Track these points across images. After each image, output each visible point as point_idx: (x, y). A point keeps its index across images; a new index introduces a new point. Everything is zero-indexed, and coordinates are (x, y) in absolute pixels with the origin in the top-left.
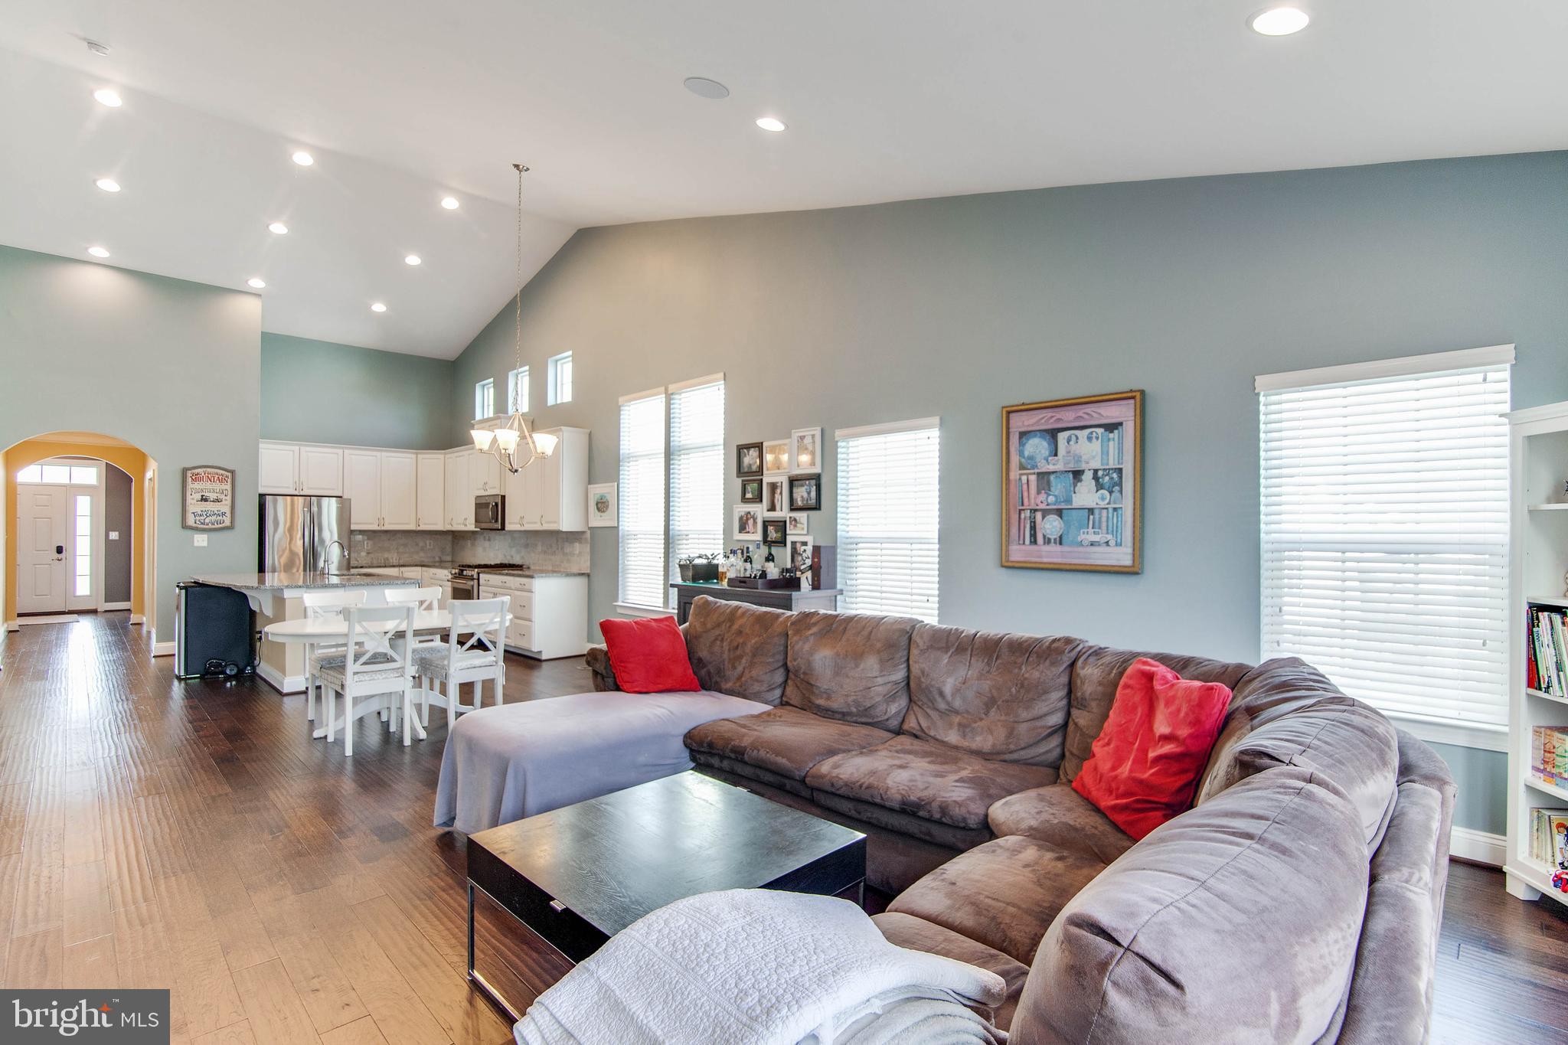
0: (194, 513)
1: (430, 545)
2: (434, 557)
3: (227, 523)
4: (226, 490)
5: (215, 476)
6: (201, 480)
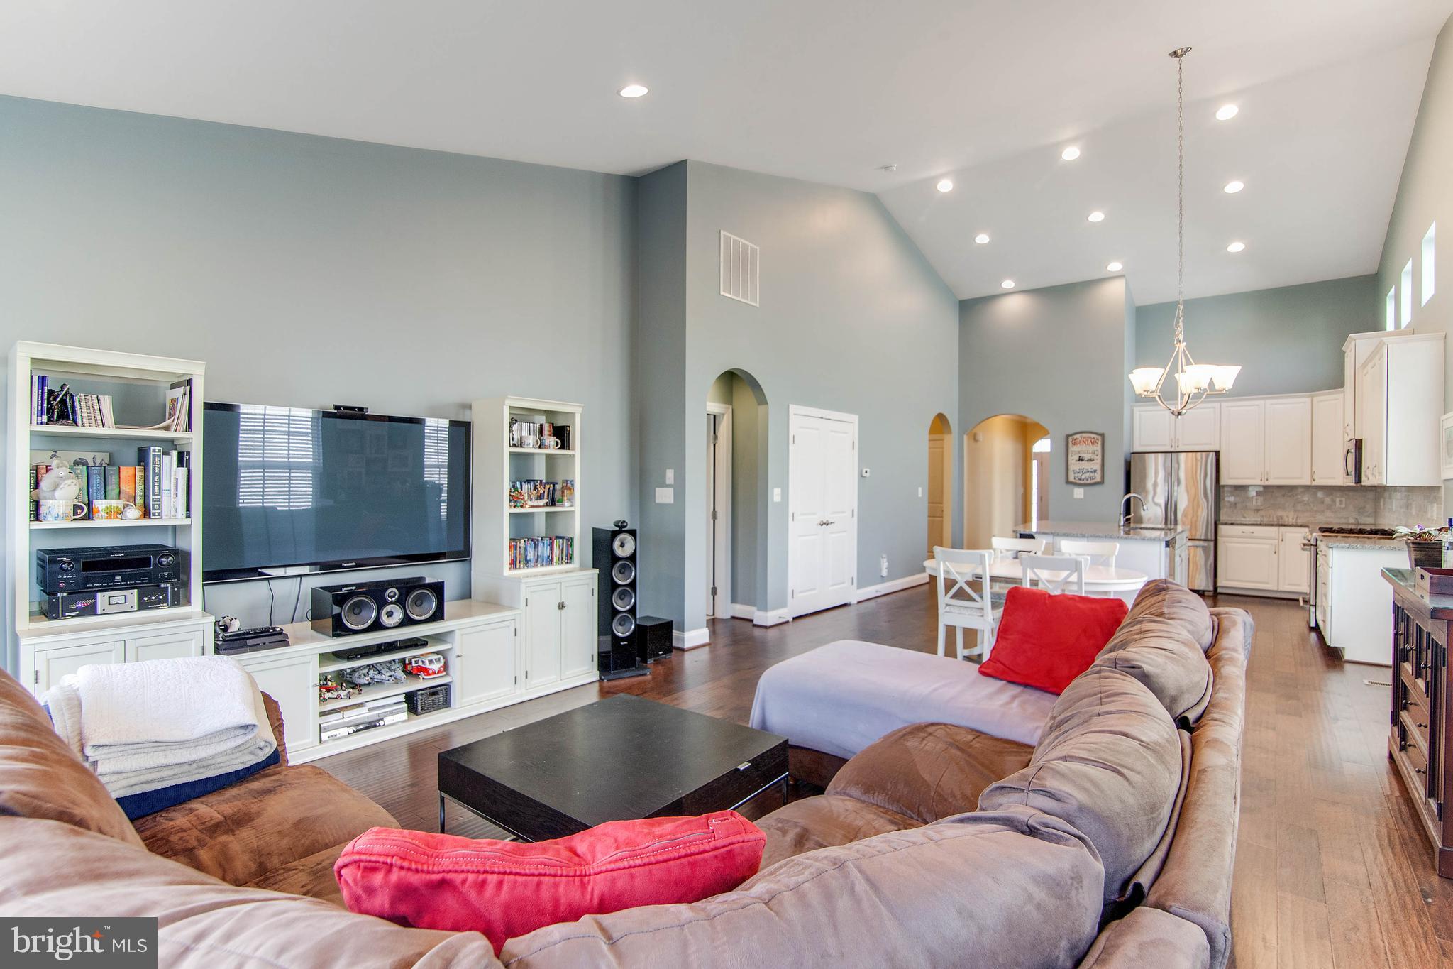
0: (1074, 471)
1: (1341, 504)
3: (1098, 479)
4: (1097, 451)
5: (1090, 440)
6: (1078, 443)
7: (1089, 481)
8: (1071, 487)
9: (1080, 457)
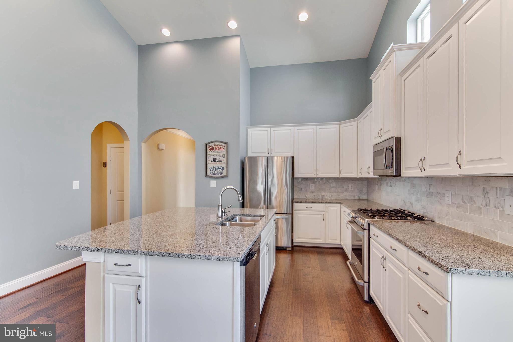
0: (210, 168)
3: (225, 174)
4: (224, 154)
5: (220, 147)
6: (213, 149)
7: (220, 176)
8: (208, 179)
9: (214, 158)
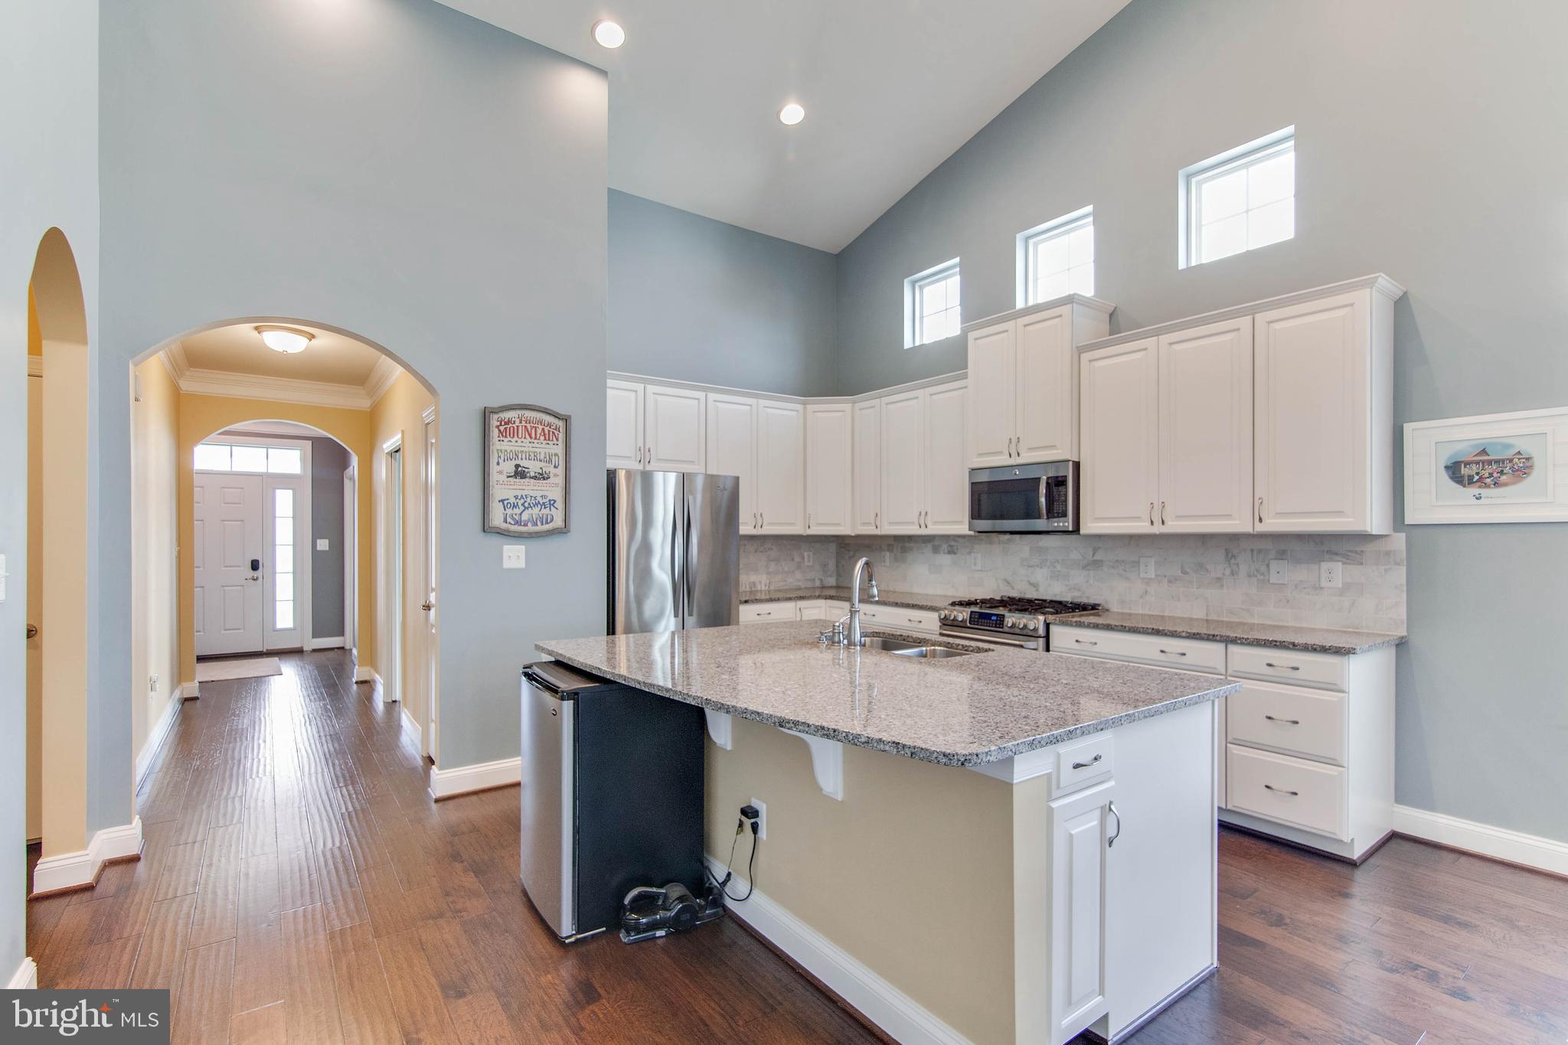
0: (502, 501)
2: (814, 580)
3: (558, 522)
4: (556, 455)
5: (541, 427)
6: (514, 433)
7: (540, 528)
8: (495, 540)
9: (517, 466)
